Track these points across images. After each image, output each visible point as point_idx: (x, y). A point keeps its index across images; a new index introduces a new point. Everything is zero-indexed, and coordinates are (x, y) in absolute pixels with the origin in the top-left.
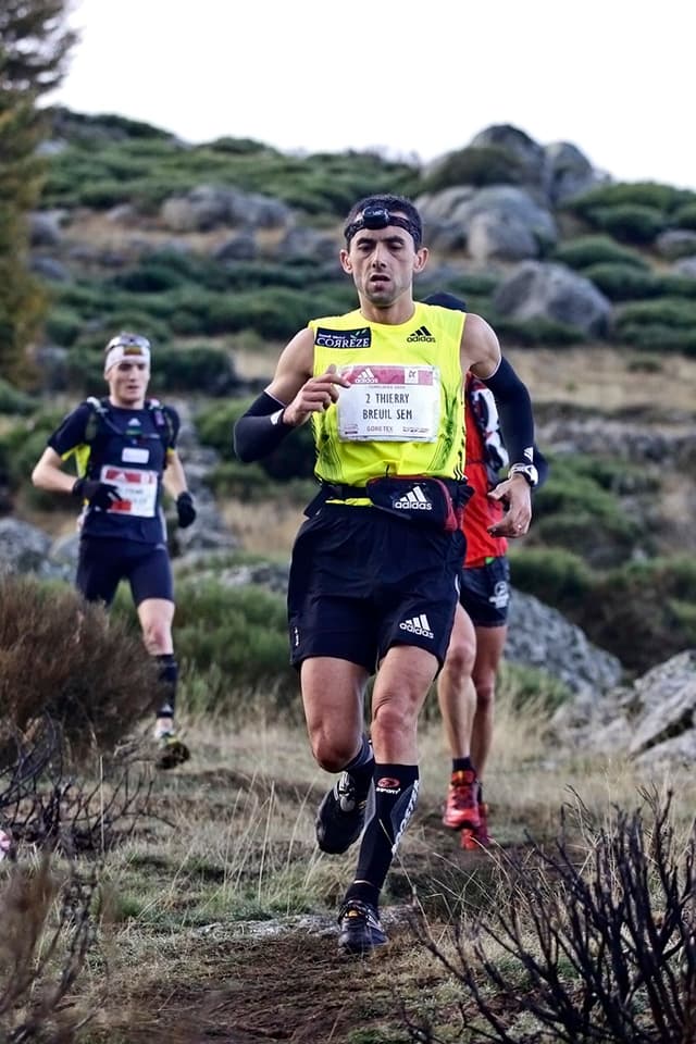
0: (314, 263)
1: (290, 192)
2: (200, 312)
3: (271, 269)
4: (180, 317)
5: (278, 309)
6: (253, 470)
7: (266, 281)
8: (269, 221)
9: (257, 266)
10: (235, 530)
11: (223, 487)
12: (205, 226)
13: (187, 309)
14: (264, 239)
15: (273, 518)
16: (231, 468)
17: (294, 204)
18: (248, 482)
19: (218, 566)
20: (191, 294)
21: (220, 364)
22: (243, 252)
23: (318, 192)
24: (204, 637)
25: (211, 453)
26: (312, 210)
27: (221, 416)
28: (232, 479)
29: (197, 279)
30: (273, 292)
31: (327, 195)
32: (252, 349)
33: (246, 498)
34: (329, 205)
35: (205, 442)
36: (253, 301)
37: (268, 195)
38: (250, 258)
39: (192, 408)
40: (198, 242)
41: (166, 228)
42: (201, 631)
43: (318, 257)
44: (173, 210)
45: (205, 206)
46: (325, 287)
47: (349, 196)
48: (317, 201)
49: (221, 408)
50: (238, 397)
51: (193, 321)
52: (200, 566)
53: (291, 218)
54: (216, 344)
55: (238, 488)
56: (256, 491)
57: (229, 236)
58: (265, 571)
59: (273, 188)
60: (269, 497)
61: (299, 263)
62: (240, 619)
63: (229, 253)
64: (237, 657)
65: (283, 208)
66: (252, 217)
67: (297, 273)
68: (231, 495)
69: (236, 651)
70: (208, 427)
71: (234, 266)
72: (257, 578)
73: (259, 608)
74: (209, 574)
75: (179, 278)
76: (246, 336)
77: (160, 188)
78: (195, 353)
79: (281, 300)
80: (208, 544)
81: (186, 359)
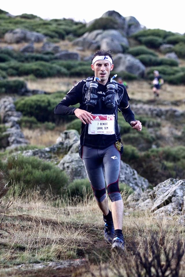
0: (53, 54)
1: (45, 31)
2: (16, 69)
3: (39, 55)
4: (10, 70)
5: (41, 68)
6: (33, 119)
7: (37, 59)
8: (38, 40)
9: (34, 54)
10: (27, 138)
11: (23, 124)
12: (18, 42)
13: (12, 68)
14: (37, 46)
15: (39, 134)
16: (26, 118)
17: (46, 35)
18: (31, 122)
19: (22, 150)
20: (13, 63)
21: (22, 85)
22: (30, 50)
23: (54, 31)
24: (18, 172)
25: (19, 113)
26: (52, 37)
27: (23, 102)
28: (26, 122)
29: (16, 58)
30: (39, 62)
31: (57, 32)
32: (33, 81)
33: (30, 128)
34: (57, 35)
35: (18, 110)
36: (33, 65)
37: (38, 32)
38: (32, 52)
39: (14, 99)
40: (15, 47)
41: (6, 42)
42: (17, 170)
43: (53, 52)
44: (8, 36)
45: (18, 35)
46: (56, 61)
47: (64, 33)
48: (53, 34)
49: (23, 99)
50: (28, 96)
51: (14, 72)
52: (16, 150)
53: (45, 40)
54: (21, 79)
55: (28, 124)
56: (34, 125)
57: (26, 45)
58: (37, 151)
59: (39, 30)
60: (38, 127)
61: (47, 53)
62: (30, 167)
63: (25, 50)
64: (29, 179)
65: (43, 36)
66: (33, 39)
67: (47, 57)
68: (26, 127)
69: (28, 177)
70: (19, 105)
71: (27, 54)
72: (34, 154)
73: (36, 163)
74: (19, 152)
75: (10, 58)
76: (31, 77)
77: (4, 30)
78: (15, 82)
79: (42, 65)
80: (19, 142)
81: (12, 84)
